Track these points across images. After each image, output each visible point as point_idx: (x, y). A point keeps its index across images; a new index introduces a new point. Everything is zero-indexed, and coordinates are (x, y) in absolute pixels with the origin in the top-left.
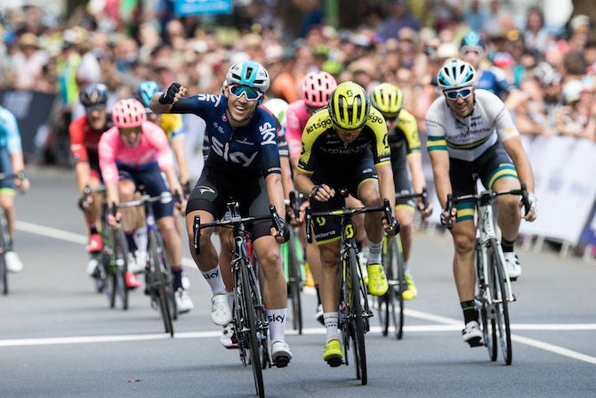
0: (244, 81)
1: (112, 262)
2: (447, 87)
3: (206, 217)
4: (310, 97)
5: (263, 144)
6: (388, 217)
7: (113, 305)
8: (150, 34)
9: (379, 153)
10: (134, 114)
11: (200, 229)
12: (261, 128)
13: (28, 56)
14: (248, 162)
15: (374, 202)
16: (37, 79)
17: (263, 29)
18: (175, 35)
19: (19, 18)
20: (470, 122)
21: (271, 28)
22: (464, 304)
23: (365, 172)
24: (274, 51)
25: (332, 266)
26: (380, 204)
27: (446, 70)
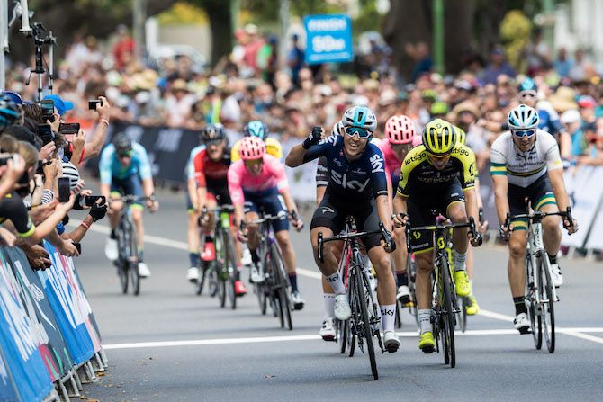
0: (357, 123)
1: (224, 270)
2: (515, 127)
3: (327, 233)
4: (393, 136)
5: (373, 171)
6: (472, 231)
7: (223, 305)
8: (284, 80)
9: (466, 180)
10: (256, 149)
11: (322, 242)
12: (371, 159)
13: (178, 99)
14: (362, 187)
15: (460, 220)
16: (187, 118)
17: (380, 75)
18: (305, 80)
19: (172, 65)
20: (528, 156)
21: (387, 75)
22: (516, 299)
23: (452, 195)
24: (388, 95)
25: (426, 272)
26: (465, 221)
27: (516, 113)
